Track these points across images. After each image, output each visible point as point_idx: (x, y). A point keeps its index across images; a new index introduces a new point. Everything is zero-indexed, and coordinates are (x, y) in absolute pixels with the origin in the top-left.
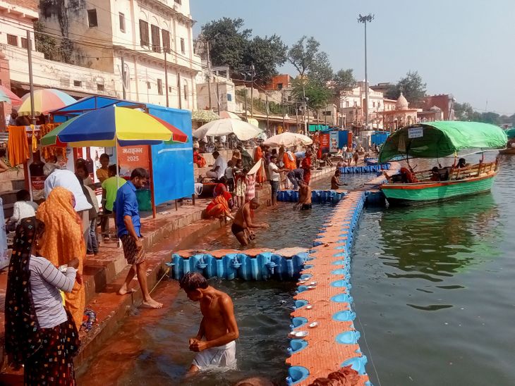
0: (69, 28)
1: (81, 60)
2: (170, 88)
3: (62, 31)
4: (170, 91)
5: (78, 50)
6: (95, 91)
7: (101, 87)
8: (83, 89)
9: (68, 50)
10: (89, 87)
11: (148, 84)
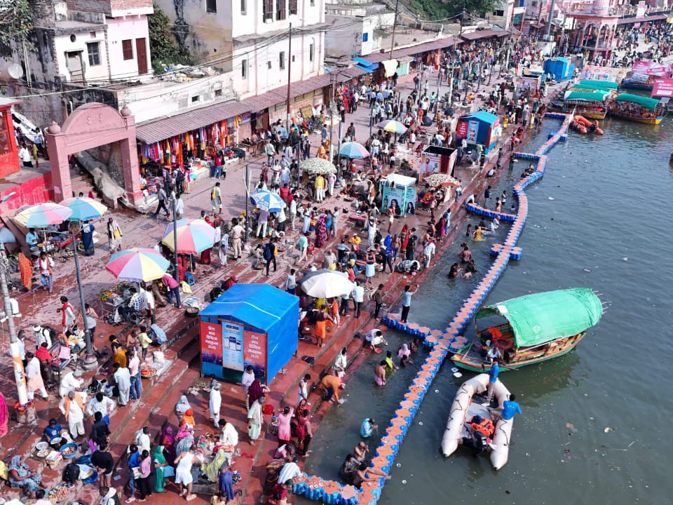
0: (184, 8)
1: (197, 47)
2: (294, 57)
3: (177, 9)
4: (293, 60)
5: (194, 35)
6: (213, 99)
7: (218, 92)
8: (202, 102)
9: (183, 32)
10: (207, 97)
11: (269, 63)
